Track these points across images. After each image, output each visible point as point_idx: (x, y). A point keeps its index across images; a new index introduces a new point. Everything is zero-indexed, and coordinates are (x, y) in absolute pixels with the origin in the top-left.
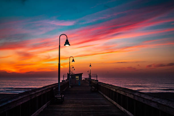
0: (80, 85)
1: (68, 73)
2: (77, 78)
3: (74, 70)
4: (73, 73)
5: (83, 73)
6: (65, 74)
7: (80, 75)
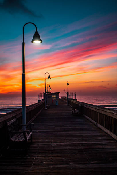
0: (57, 105)
1: (44, 92)
2: (54, 98)
3: (51, 89)
4: (49, 92)
5: (60, 92)
6: (41, 93)
7: (57, 94)
